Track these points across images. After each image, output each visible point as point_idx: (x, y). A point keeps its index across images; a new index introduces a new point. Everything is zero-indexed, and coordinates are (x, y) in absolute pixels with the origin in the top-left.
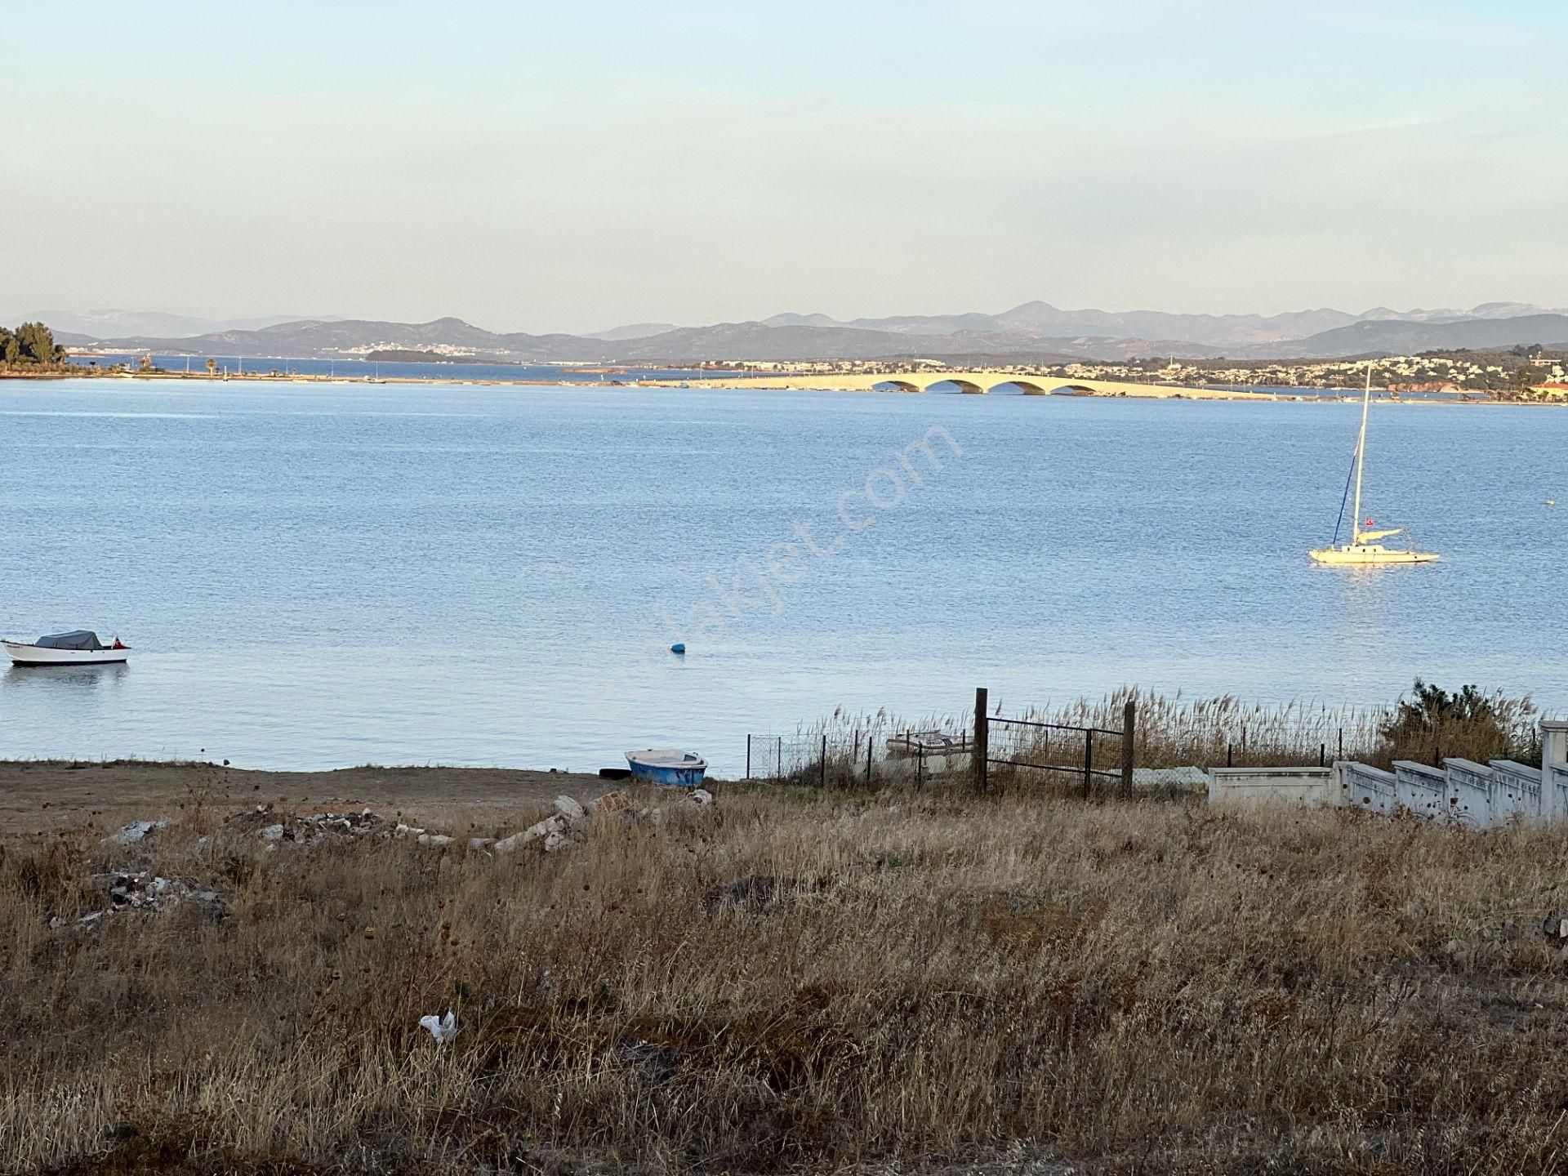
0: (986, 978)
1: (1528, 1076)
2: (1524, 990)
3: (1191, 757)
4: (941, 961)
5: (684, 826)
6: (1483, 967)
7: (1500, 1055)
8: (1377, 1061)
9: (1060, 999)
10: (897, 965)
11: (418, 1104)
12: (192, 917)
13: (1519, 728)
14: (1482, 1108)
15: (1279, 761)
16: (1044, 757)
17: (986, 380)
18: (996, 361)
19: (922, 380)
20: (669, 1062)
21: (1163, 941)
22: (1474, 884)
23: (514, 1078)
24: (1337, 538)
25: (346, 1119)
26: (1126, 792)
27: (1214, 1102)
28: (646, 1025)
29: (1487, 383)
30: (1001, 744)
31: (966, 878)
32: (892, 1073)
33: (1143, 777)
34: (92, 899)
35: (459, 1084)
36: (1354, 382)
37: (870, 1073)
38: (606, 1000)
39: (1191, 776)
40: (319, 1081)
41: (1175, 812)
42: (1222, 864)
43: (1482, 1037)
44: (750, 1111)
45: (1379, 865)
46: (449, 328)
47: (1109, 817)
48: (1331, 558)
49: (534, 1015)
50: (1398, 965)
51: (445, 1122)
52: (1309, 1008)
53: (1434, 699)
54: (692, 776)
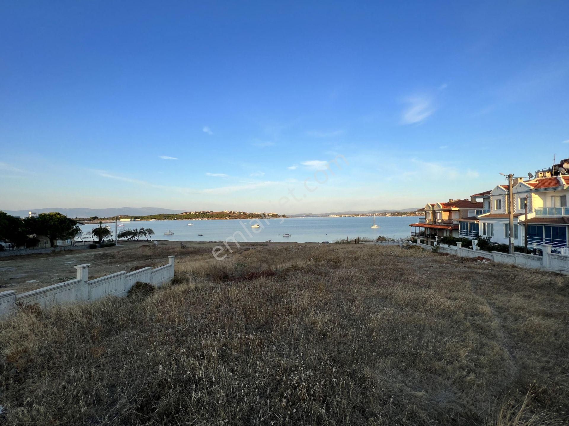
0: (350, 256)
1: (390, 263)
2: (389, 257)
3: (363, 241)
4: (346, 255)
5: (328, 246)
6: (386, 255)
7: (387, 261)
8: (378, 262)
9: (355, 257)
10: (343, 255)
11: (311, 264)
12: (296, 252)
13: (387, 239)
14: (386, 265)
15: (369, 241)
16: (352, 241)
17: (347, 216)
18: (348, 215)
19: (342, 216)
20: (328, 262)
21: (362, 254)
22: (385, 249)
23: (317, 263)
24: (373, 226)
25: (306, 265)
26: (358, 243)
27: (367, 265)
28: (326, 259)
29: (383, 215)
30: (349, 240)
31: (348, 249)
32: (343, 263)
33: (359, 243)
34: (289, 251)
35: (314, 263)
36: (373, 215)
37: (342, 262)
38: (323, 257)
39: (363, 242)
40: (305, 262)
41: (362, 245)
42: (366, 248)
43: (386, 260)
44: (334, 265)
45: (377, 248)
46: (310, 214)
47: (356, 245)
48: (372, 227)
49: (318, 258)
50: (379, 255)
51: (313, 265)
52: (373, 258)
53: (380, 237)
54: (328, 243)
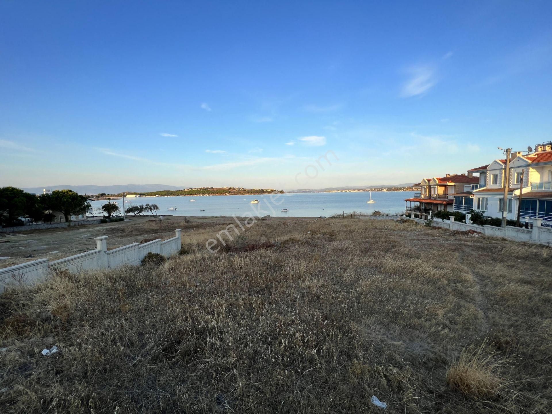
0: (345, 230)
1: (383, 236)
2: (382, 230)
3: (359, 216)
4: (342, 229)
5: (324, 220)
6: (379, 229)
7: (381, 235)
8: (372, 235)
9: (350, 231)
10: (339, 229)
11: (308, 237)
12: (293, 226)
13: (382, 213)
14: (379, 238)
15: (365, 216)
16: (348, 216)
17: (344, 191)
18: (344, 190)
19: (339, 191)
20: (324, 235)
21: (357, 227)
22: (379, 224)
23: (314, 236)
24: (369, 201)
25: (303, 238)
26: (354, 218)
27: (361, 238)
28: (322, 232)
29: (379, 190)
30: (345, 215)
31: (343, 224)
32: (338, 236)
33: (355, 217)
34: (287, 225)
35: (310, 236)
36: (370, 190)
37: (337, 235)
38: (319, 231)
39: (359, 217)
40: (301, 236)
41: (357, 219)
42: (361, 223)
43: (379, 233)
44: (329, 238)
45: (372, 222)
46: (308, 189)
47: (353, 219)
48: (368, 202)
49: (315, 232)
50: (373, 229)
51: (309, 238)
52: (367, 231)
53: (376, 212)
54: (324, 217)
